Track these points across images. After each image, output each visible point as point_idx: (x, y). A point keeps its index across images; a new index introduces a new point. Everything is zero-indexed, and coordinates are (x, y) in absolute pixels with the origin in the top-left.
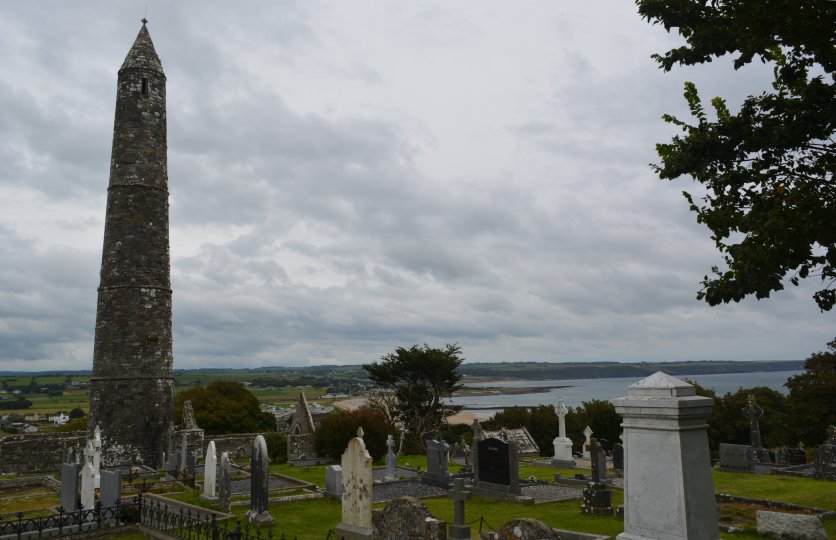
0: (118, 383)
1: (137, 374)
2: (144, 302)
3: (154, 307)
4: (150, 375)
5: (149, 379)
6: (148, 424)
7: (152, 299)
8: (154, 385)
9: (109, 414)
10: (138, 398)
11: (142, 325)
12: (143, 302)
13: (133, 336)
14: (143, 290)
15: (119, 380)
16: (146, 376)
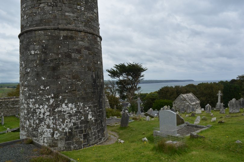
0: (63, 34)
1: (81, 27)
9: (54, 69)
10: (86, 52)
15: (64, 30)
16: (89, 31)
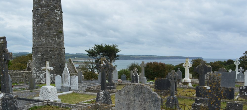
0: (49, 49)
1: (56, 46)
3: (60, 19)
5: (60, 48)
6: (61, 66)
7: (59, 15)
10: (57, 55)
11: (56, 26)
12: (56, 16)
13: (54, 30)
14: (56, 11)
15: (49, 48)
16: (59, 47)
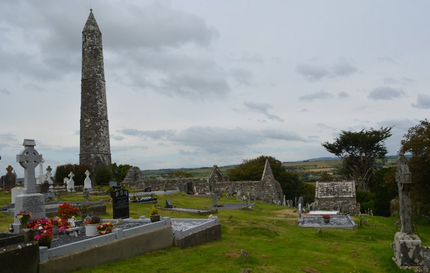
2: (86, 125)
3: (90, 126)
4: (88, 153)
7: (88, 123)
8: (90, 156)
11: (85, 134)
13: (83, 138)
14: (85, 120)
